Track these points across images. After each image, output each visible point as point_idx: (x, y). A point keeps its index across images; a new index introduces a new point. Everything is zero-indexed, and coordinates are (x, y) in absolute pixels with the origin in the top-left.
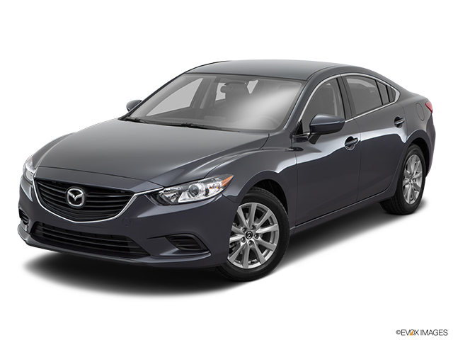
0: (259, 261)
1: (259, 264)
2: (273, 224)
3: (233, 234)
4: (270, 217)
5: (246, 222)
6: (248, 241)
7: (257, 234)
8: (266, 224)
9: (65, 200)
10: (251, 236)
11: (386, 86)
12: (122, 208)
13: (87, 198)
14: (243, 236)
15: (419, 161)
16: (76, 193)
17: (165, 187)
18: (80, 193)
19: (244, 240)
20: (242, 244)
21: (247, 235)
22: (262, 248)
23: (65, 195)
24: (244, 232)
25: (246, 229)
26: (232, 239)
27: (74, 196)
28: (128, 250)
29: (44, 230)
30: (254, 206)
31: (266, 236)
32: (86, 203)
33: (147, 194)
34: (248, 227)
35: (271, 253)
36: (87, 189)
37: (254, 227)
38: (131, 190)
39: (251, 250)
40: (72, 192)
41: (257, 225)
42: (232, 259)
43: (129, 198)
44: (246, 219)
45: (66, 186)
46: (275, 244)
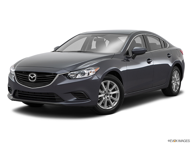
0: (111, 106)
1: (111, 107)
2: (117, 90)
3: (100, 94)
4: (116, 87)
5: (105, 89)
6: (106, 97)
7: (110, 95)
8: (114, 90)
9: (28, 79)
10: (108, 95)
11: (163, 41)
12: (52, 81)
13: (37, 77)
14: (104, 95)
15: (178, 74)
16: (32, 75)
17: (71, 72)
18: (34, 75)
19: (104, 96)
20: (104, 98)
21: (106, 94)
22: (113, 101)
23: (28, 77)
24: (105, 93)
25: (105, 92)
26: (100, 96)
27: (31, 77)
28: (55, 99)
29: (19, 93)
30: (109, 82)
31: (114, 95)
32: (37, 80)
33: (62, 74)
34: (106, 91)
35: (116, 103)
36: (37, 73)
37: (109, 91)
38: (56, 73)
39: (108, 101)
40: (30, 75)
41: (110, 90)
42: (100, 104)
43: (55, 77)
44: (105, 88)
45: (28, 73)
46: (118, 99)
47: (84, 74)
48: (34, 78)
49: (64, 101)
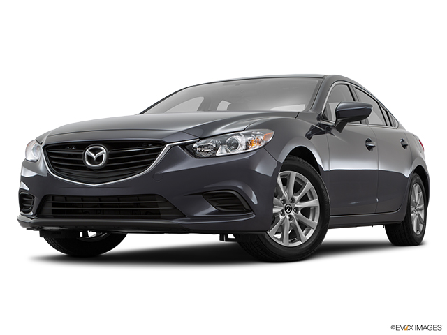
0: (300, 239)
1: (299, 243)
2: (313, 198)
4: (310, 190)
5: (285, 194)
6: (287, 215)
7: (297, 208)
8: (304, 199)
9: (83, 162)
10: (291, 209)
11: (387, 112)
12: (151, 162)
13: (109, 155)
14: (282, 208)
15: (421, 193)
16: (95, 151)
17: (201, 139)
18: (101, 150)
19: (283, 213)
20: (281, 217)
21: (286, 208)
22: (303, 226)
23: (82, 156)
24: (283, 204)
25: (284, 201)
29: (54, 205)
30: (294, 174)
31: (306, 212)
32: (108, 161)
33: (179, 145)
34: (287, 197)
35: (312, 231)
36: (110, 144)
37: (293, 200)
39: (291, 226)
40: (91, 151)
41: (297, 198)
42: (271, 233)
43: (160, 150)
44: (285, 191)
46: (316, 221)
47: (236, 145)
48: (100, 158)
49: (184, 216)
